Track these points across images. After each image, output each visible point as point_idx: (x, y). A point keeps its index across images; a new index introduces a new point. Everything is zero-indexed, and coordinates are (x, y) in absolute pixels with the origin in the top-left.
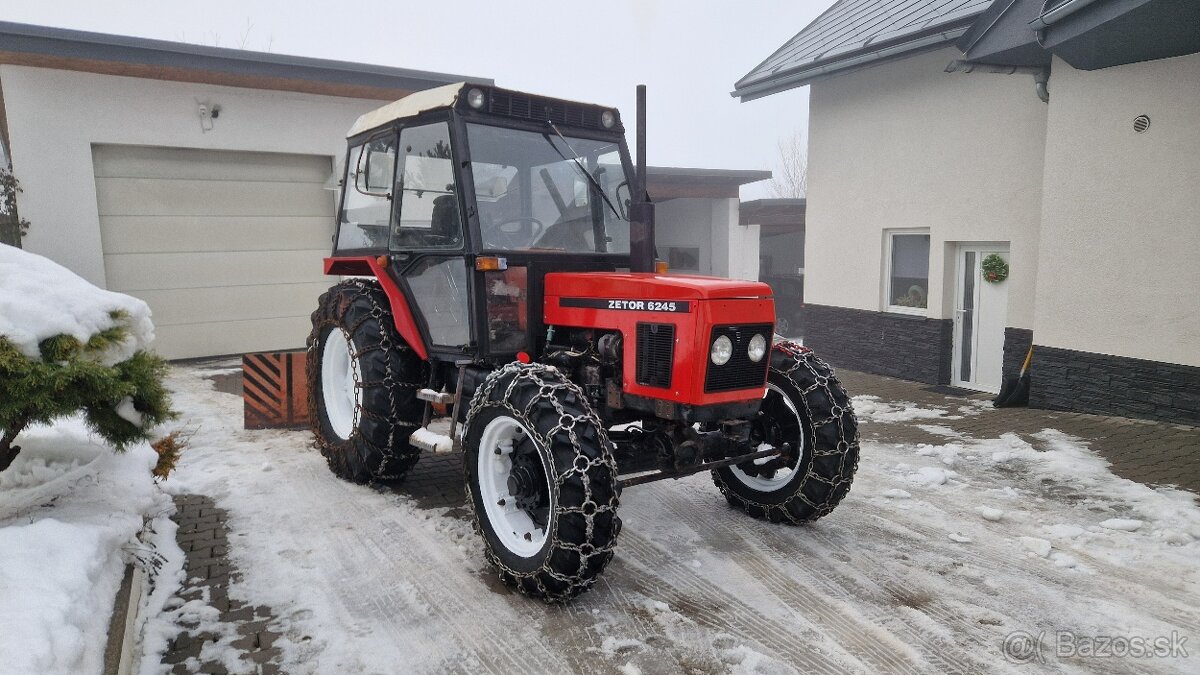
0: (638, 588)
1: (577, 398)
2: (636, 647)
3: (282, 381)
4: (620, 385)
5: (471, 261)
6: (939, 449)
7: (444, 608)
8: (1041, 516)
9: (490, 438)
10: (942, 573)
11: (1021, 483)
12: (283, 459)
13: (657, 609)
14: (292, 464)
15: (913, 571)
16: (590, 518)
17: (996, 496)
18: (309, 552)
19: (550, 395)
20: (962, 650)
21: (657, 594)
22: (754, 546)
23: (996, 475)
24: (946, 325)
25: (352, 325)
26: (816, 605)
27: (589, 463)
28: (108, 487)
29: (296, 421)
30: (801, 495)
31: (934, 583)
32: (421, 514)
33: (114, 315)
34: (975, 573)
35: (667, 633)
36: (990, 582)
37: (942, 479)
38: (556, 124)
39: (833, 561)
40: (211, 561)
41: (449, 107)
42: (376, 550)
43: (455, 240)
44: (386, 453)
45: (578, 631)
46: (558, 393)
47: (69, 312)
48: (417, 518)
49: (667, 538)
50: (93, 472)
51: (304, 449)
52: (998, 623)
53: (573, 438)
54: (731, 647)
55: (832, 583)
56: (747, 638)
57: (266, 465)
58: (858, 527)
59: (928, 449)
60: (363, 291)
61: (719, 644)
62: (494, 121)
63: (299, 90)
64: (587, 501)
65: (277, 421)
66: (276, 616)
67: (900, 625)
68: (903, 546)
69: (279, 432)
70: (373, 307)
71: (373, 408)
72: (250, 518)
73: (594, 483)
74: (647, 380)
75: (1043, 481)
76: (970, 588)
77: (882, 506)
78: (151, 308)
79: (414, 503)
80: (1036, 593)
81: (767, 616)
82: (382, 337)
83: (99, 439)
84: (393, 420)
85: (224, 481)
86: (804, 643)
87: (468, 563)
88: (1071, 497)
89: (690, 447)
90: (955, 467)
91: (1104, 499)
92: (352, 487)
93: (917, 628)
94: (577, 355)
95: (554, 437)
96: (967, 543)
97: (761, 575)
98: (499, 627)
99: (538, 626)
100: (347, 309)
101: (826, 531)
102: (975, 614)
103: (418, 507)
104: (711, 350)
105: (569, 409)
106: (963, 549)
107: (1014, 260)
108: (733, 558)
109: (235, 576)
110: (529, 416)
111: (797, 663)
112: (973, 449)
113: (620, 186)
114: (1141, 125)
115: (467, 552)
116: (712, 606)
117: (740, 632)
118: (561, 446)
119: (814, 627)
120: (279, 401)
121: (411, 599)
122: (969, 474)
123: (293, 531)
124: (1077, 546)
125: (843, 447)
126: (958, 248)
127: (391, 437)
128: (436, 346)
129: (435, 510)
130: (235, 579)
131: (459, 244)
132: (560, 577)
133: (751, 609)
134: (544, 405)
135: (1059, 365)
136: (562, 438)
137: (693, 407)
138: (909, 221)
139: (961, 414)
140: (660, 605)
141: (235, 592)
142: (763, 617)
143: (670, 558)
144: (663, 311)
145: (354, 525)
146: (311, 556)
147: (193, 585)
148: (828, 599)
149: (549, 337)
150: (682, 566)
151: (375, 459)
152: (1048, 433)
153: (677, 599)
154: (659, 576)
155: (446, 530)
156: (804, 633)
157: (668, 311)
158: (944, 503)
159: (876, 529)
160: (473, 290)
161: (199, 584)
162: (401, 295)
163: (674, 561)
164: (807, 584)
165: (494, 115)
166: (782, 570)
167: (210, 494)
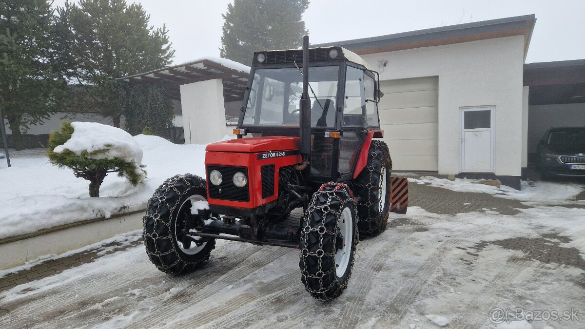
62: (269, 67)
165: (269, 64)
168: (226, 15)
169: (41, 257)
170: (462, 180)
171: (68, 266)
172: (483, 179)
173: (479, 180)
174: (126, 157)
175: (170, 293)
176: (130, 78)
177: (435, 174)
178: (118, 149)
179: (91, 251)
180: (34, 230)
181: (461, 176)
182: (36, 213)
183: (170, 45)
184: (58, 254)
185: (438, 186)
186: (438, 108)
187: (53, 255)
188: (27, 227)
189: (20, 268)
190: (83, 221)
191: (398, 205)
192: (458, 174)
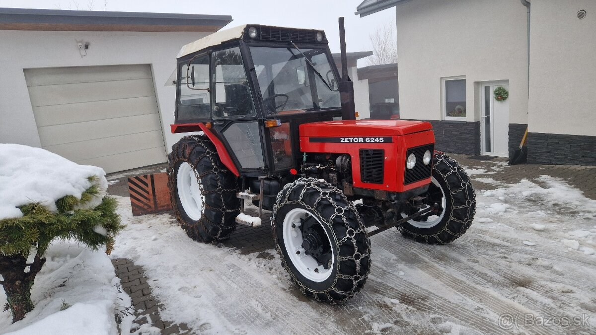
0: (376, 291)
1: (341, 196)
2: (391, 327)
3: (150, 189)
4: (351, 183)
5: (262, 123)
6: (494, 192)
7: (278, 313)
8: (564, 226)
9: (289, 219)
10: (529, 265)
11: (543, 207)
12: (160, 232)
13: (392, 303)
14: (166, 234)
15: (513, 265)
16: (358, 261)
17: (534, 216)
18: (195, 287)
19: (327, 196)
20: (561, 311)
21: (388, 294)
22: (426, 259)
23: (528, 203)
24: (477, 124)
25: (195, 161)
26: (474, 292)
27: (355, 233)
28: (91, 269)
29: (159, 209)
30: (446, 229)
31: (529, 272)
32: (245, 258)
33: (90, 179)
34: (546, 263)
35: (404, 317)
36: (556, 267)
37: (504, 210)
38: (295, 43)
39: (471, 264)
40: (144, 298)
41: (239, 39)
42: (229, 282)
43: (251, 112)
44: (221, 227)
45: (356, 321)
46: (331, 194)
47: (68, 182)
48: (244, 260)
49: (379, 259)
50: (80, 262)
51: (169, 225)
52: (571, 292)
53: (345, 220)
54: (441, 322)
55: (475, 277)
56: (447, 316)
57: (154, 237)
58: (474, 242)
59: (488, 193)
60: (199, 142)
61: (434, 321)
62: (264, 44)
63: (129, 30)
64: (356, 252)
65: (149, 210)
66: (191, 329)
67: (524, 300)
68: (501, 250)
69: (152, 216)
70: (206, 151)
71: (211, 204)
72: (155, 270)
73: (358, 243)
74: (367, 180)
75: (553, 205)
76: (548, 272)
77: (480, 228)
78: (105, 171)
79: (238, 251)
80: (582, 271)
81: (452, 301)
82: (213, 166)
83: (83, 245)
84: (224, 210)
85: (133, 249)
86: (478, 315)
87: (281, 285)
88: (571, 213)
89: (391, 212)
90: (506, 202)
91: (589, 212)
92: (202, 245)
93: (533, 300)
94: (322, 168)
95: (334, 220)
96: (534, 245)
97: (438, 276)
98: (313, 323)
99: (333, 320)
100: (191, 152)
101: (459, 246)
102: (558, 288)
103: (242, 253)
104: (406, 161)
105: (339, 203)
106: (533, 249)
107: (511, 89)
108: (419, 268)
109: (161, 306)
110: (316, 209)
111: (480, 328)
112: (510, 190)
113: (328, 73)
114: (581, 15)
115: (278, 278)
116: (420, 298)
117: (442, 312)
118: (338, 224)
119: (479, 305)
120: (149, 200)
121: (260, 310)
122: (515, 205)
123: (182, 275)
124: (590, 242)
125: (469, 203)
126: (480, 85)
127: (223, 219)
128: (244, 169)
129: (251, 254)
130: (161, 308)
131: (253, 114)
132: (342, 293)
133: (441, 298)
134: (325, 202)
135: (543, 141)
136: (338, 220)
137: (398, 193)
138: (453, 73)
139: (493, 170)
140: (393, 301)
141: (164, 316)
142: (449, 302)
143: (385, 271)
144: (376, 142)
145: (212, 268)
146: (197, 289)
147: (139, 314)
148: (479, 287)
149: (305, 159)
150: (393, 275)
151: (215, 230)
152: (544, 178)
153: (400, 296)
154: (385, 283)
155: (262, 266)
156: (476, 309)
157: (379, 142)
158: (511, 224)
159: (483, 242)
160: (264, 138)
161: (144, 313)
162: (221, 143)
163: (389, 273)
164: (464, 279)
165: (263, 41)
166: (447, 272)
167: (129, 257)
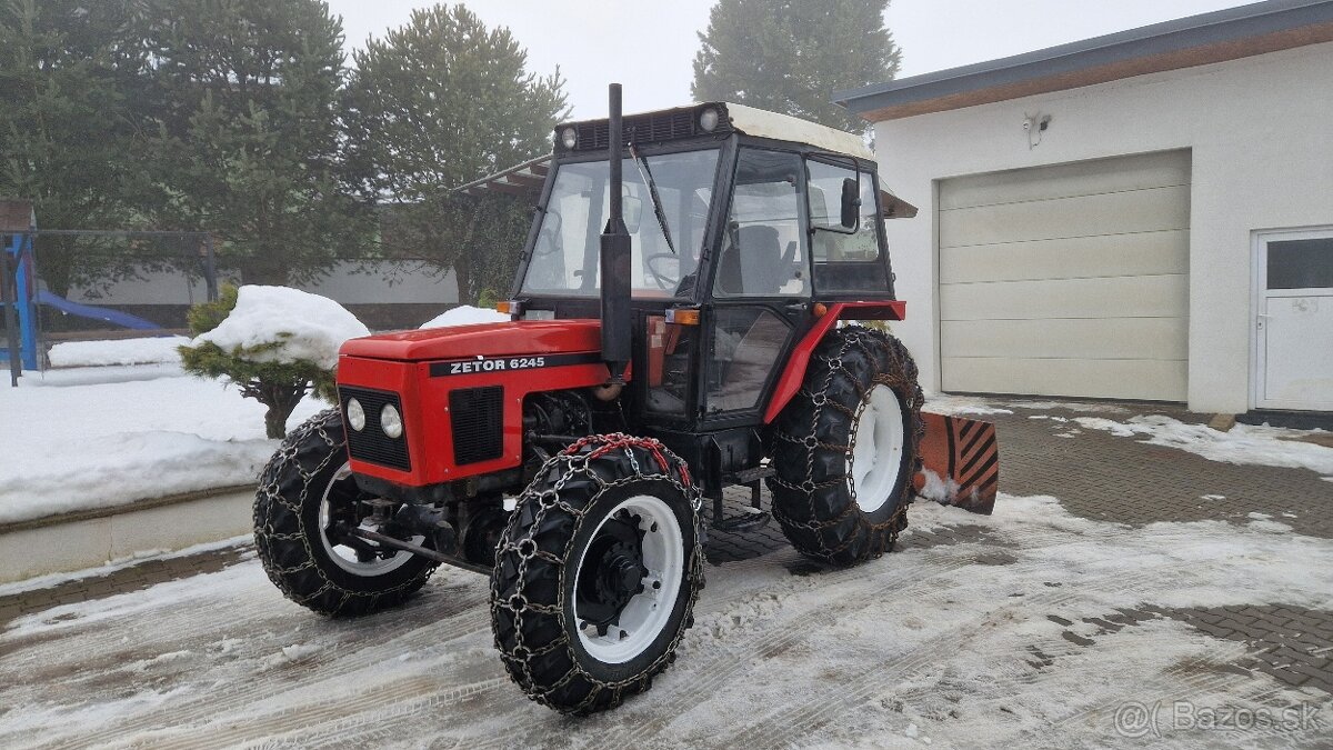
168: (707, 34)
169: (138, 554)
170: (1254, 431)
171: (170, 577)
172: (1317, 430)
173: (1306, 433)
174: (322, 358)
175: (284, 655)
176: (471, 188)
177: (1178, 410)
178: (306, 341)
179: (238, 548)
180: (124, 499)
181: (1254, 417)
182: (133, 468)
183: (568, 112)
184: (174, 550)
185: (1170, 445)
186: (1189, 235)
187: (165, 550)
188: (112, 493)
189: (91, 572)
190: (226, 487)
191: (974, 491)
192: (1244, 411)
